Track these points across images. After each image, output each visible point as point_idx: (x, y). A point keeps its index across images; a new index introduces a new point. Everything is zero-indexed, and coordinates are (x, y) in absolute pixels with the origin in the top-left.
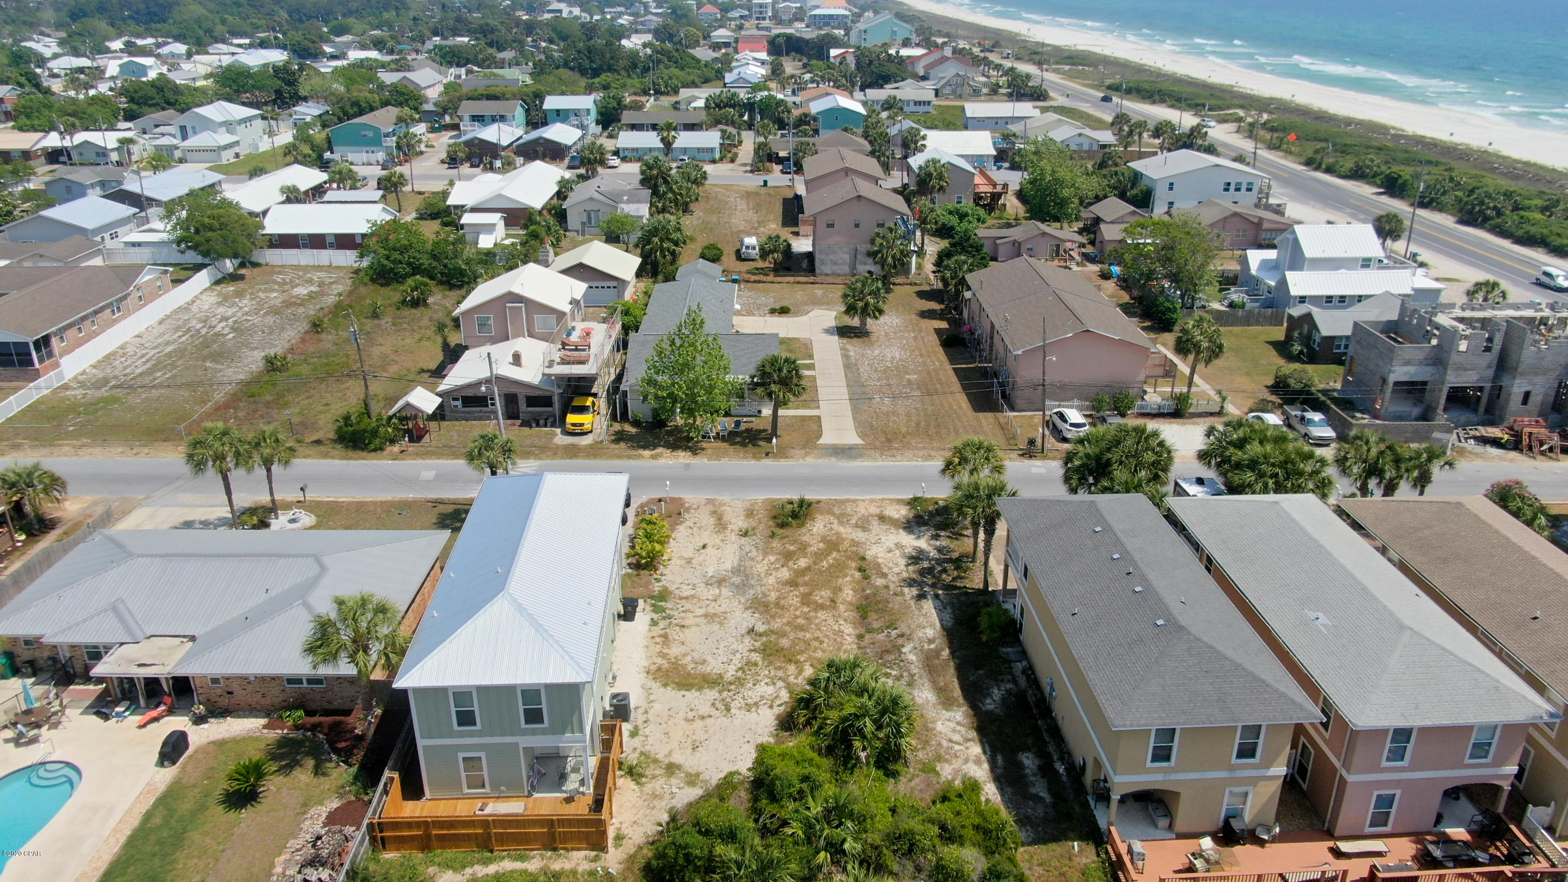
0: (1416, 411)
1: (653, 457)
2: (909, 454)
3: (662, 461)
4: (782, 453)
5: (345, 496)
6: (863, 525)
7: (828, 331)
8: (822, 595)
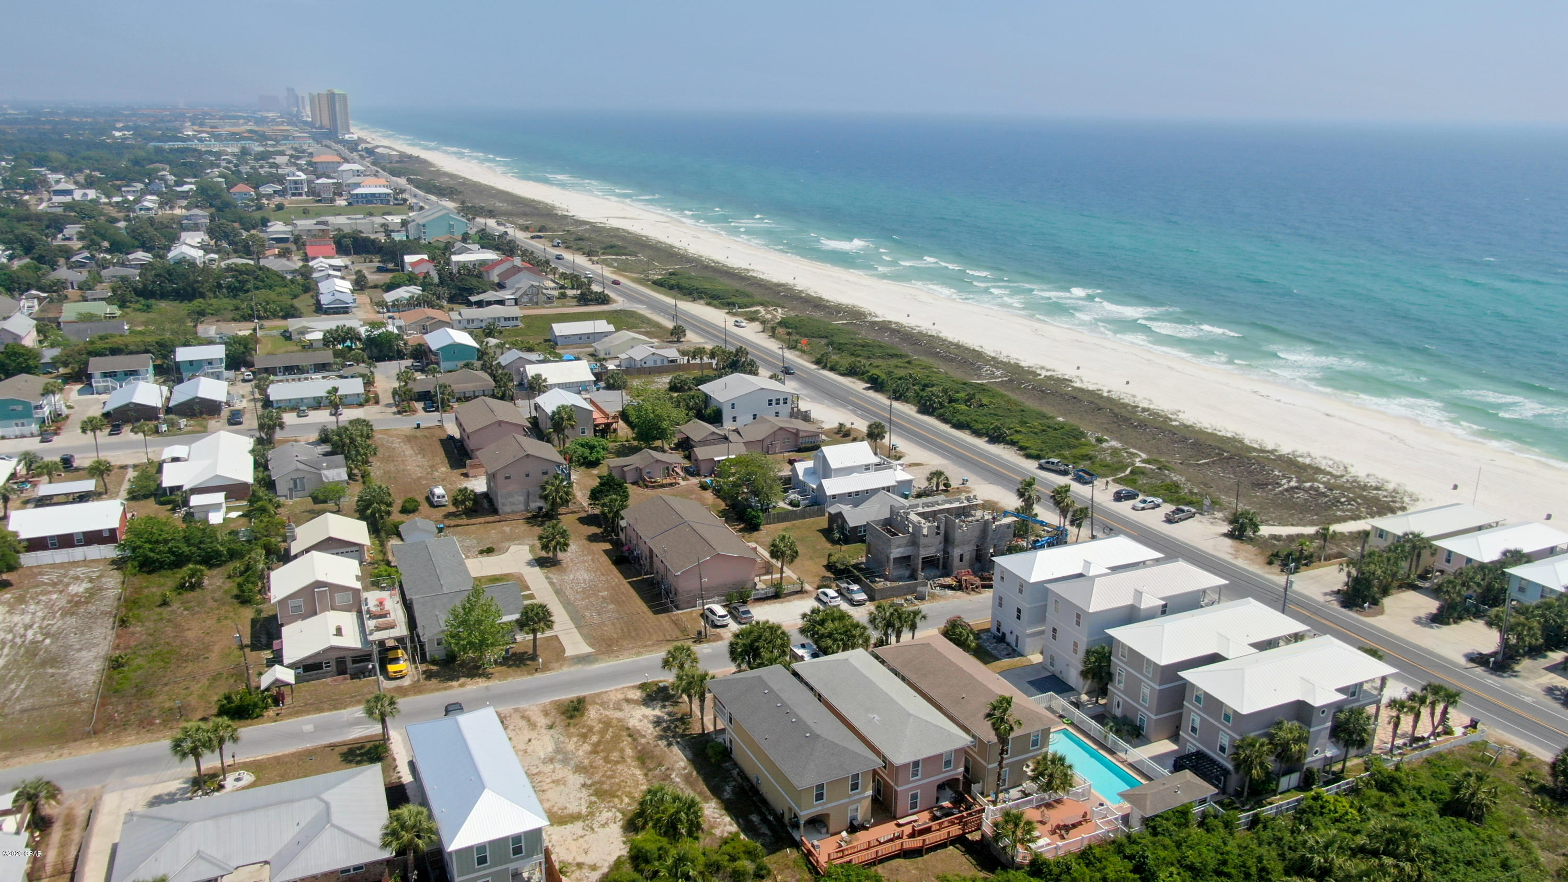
0: (907, 573)
1: (461, 686)
2: (626, 653)
4: (546, 668)
5: (261, 755)
6: (618, 707)
7: (529, 564)
8: (615, 756)
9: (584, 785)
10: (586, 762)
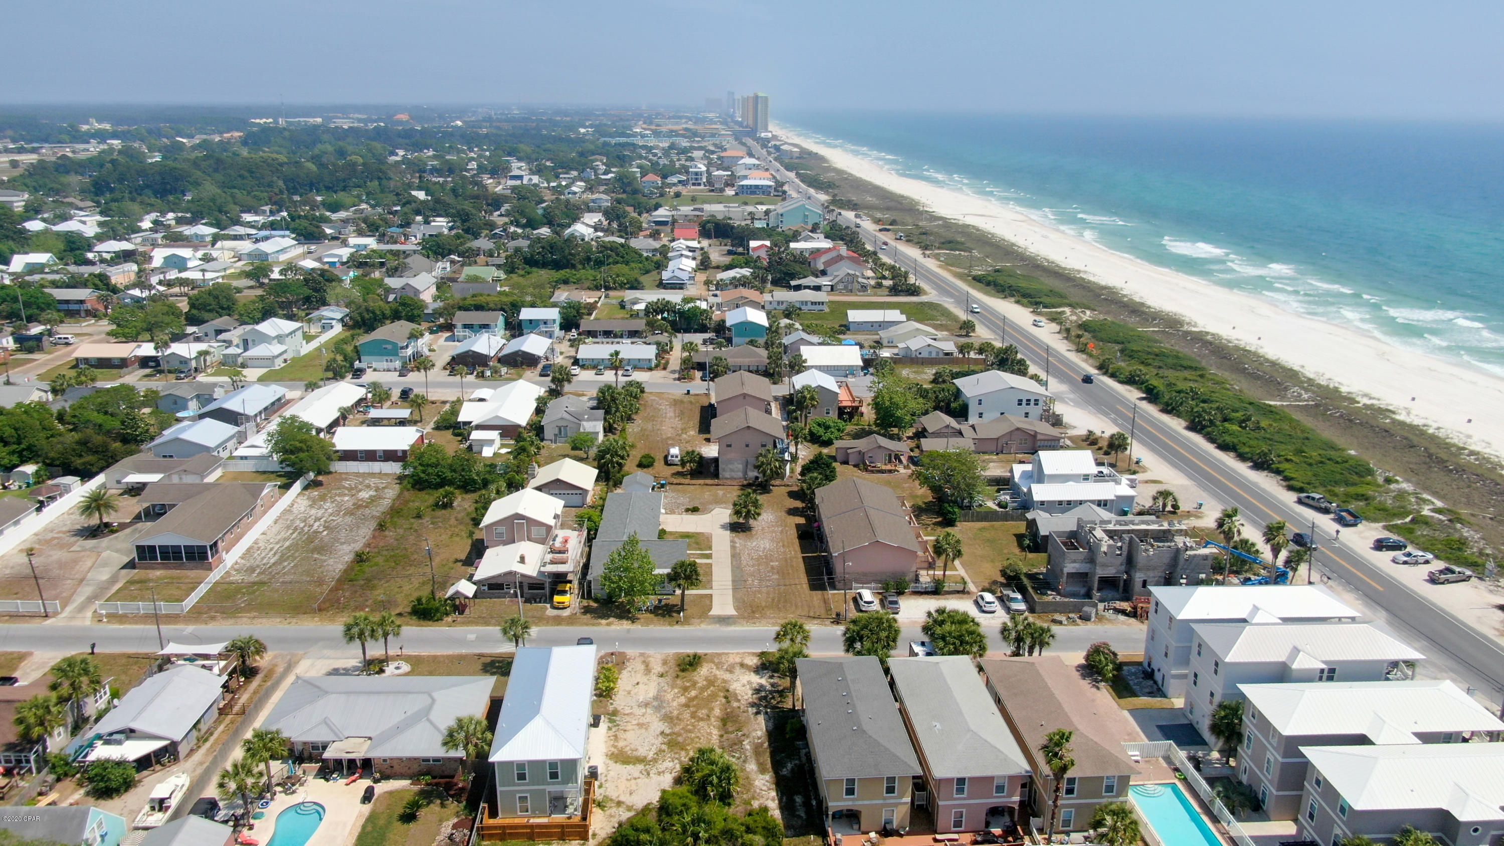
0: (1083, 591)
1: (608, 624)
2: (764, 621)
3: (613, 627)
4: (687, 622)
5: (424, 652)
6: (730, 670)
7: (723, 527)
8: (702, 713)
9: (662, 733)
10: (676, 713)
